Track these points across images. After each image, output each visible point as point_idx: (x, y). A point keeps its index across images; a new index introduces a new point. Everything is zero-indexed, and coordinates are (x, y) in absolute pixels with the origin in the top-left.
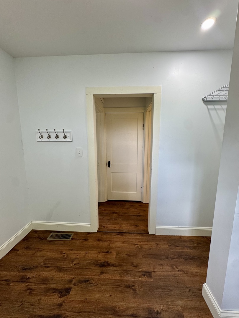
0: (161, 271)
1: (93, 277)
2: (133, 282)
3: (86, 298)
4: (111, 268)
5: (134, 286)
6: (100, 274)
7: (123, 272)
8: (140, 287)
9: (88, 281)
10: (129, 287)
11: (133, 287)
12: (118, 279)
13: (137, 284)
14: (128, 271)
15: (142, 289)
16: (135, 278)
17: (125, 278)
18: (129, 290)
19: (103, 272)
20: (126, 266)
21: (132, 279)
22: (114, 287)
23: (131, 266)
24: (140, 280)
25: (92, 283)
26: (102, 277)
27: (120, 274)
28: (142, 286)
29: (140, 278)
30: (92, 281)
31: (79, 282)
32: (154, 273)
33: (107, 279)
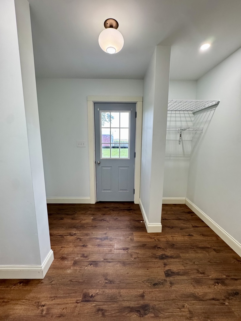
0: (67, 303)
1: (151, 290)
2: (106, 287)
3: (148, 270)
4: (132, 304)
5: (106, 283)
6: (145, 294)
7: (117, 298)
8: (100, 282)
9: (154, 285)
10: (111, 282)
11: (107, 281)
12: (122, 290)
13: (103, 285)
14: (110, 302)
15: (98, 281)
16: (104, 292)
17: (114, 291)
18: (111, 279)
19: (142, 297)
20: (113, 309)
21: (107, 291)
22: (125, 281)
23: (106, 311)
24: (98, 290)
25: (149, 283)
26: (141, 291)
27: (121, 296)
28: (98, 283)
29: (97, 292)
30: (150, 285)
31: (162, 283)
32: (79, 300)
33: (134, 289)
